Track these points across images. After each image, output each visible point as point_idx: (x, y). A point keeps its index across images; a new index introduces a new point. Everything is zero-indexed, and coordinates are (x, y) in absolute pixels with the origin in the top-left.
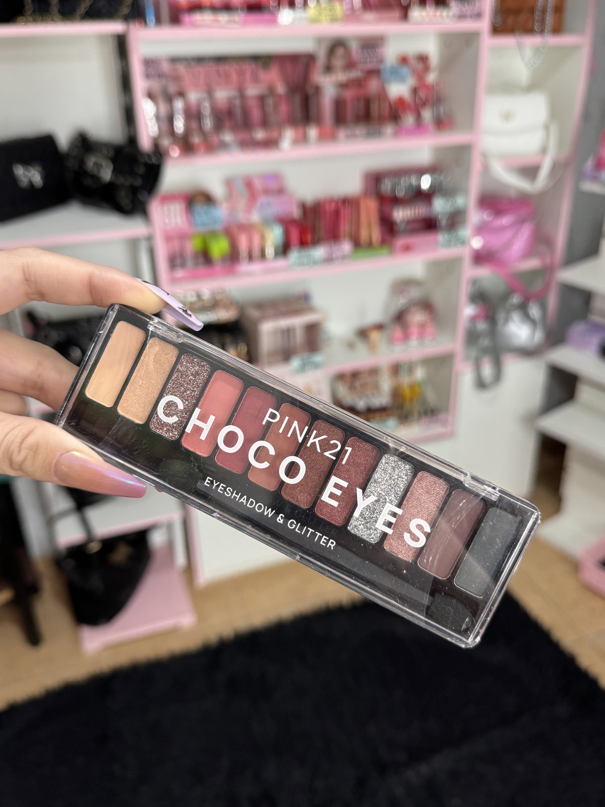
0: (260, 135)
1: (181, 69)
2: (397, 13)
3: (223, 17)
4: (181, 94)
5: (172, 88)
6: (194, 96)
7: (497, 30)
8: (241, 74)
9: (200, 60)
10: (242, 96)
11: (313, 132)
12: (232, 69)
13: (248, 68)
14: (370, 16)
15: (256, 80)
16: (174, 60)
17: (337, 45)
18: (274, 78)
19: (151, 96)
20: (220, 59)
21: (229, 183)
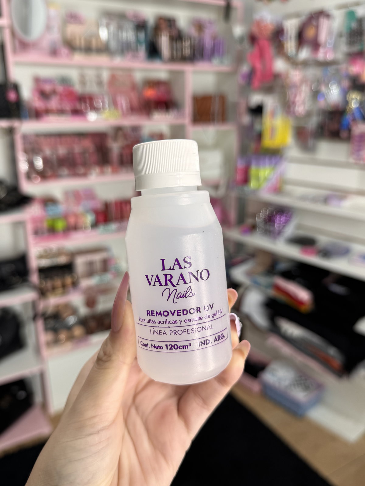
0: (82, 170)
1: (42, 139)
6: (48, 152)
9: (51, 135)
10: (72, 152)
11: (109, 169)
13: (75, 139)
14: (133, 117)
16: (38, 135)
17: (118, 129)
18: (88, 144)
19: (26, 151)
21: (67, 194)
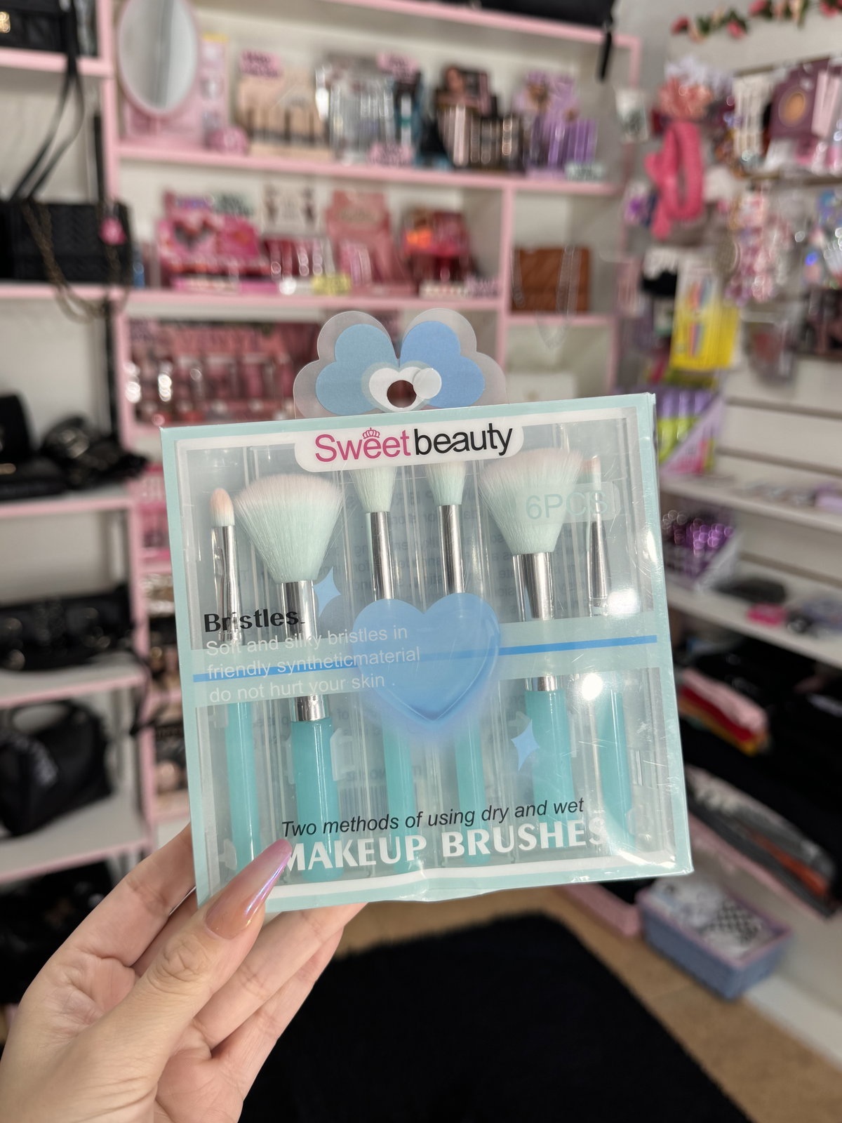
0: (257, 406)
1: (171, 331)
2: (408, 288)
3: (220, 285)
4: (170, 359)
5: (160, 351)
7: (516, 307)
8: (239, 340)
9: (192, 323)
10: (239, 363)
12: (229, 335)
13: (247, 335)
14: (379, 289)
15: (255, 348)
16: (163, 322)
18: (276, 346)
19: (135, 359)
20: (215, 324)
